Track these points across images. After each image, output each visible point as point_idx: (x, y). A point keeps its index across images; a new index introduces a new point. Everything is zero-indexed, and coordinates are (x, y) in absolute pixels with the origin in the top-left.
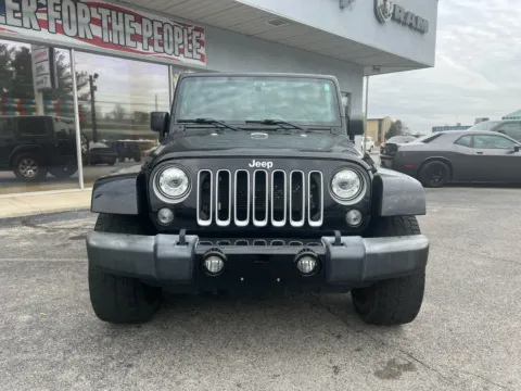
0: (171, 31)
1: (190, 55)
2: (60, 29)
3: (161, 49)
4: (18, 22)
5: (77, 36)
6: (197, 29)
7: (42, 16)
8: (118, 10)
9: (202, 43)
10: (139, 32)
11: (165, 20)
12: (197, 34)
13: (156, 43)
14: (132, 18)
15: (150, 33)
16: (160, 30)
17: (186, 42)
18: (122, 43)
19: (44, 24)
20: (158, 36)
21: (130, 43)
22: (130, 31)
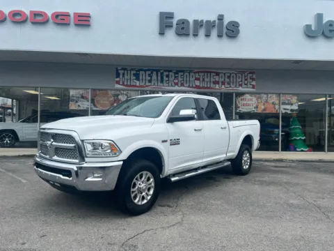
0: (235, 76)
1: (246, 86)
2: (182, 85)
3: (229, 86)
4: (167, 85)
5: (189, 87)
6: (250, 73)
7: (176, 81)
8: (207, 72)
9: (253, 79)
10: (217, 79)
11: (231, 72)
12: (251, 75)
13: (226, 84)
14: (214, 74)
15: (223, 80)
16: (229, 77)
17: (243, 80)
18: (209, 86)
19: (177, 84)
20: (227, 80)
21: (212, 85)
22: (212, 80)
